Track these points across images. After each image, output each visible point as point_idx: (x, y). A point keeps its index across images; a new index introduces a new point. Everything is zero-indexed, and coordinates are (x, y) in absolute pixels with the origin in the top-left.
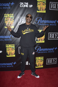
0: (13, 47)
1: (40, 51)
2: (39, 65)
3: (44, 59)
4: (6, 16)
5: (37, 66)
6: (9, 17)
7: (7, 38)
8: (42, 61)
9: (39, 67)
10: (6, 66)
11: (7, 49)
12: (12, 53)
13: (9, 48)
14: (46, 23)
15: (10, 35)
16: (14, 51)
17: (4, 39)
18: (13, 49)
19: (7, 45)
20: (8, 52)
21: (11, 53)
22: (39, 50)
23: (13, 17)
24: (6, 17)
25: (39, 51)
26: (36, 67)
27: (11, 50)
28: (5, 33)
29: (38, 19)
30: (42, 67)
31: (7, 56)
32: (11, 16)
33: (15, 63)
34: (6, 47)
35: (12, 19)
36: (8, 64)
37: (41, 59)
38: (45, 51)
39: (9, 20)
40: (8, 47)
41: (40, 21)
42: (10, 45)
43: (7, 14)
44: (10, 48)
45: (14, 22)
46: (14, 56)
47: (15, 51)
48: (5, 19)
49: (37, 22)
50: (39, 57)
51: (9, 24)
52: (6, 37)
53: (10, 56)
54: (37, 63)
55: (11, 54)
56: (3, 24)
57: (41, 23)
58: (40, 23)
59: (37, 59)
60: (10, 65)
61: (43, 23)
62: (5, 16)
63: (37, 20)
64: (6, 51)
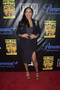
0: (14, 42)
1: (49, 49)
2: (48, 67)
3: (54, 60)
4: (5, 3)
5: (45, 68)
6: (9, 5)
7: (7, 32)
8: (51, 61)
9: (47, 69)
10: (6, 66)
11: (7, 45)
12: (13, 50)
13: (9, 44)
14: (57, 12)
15: (10, 28)
16: (15, 48)
17: (3, 32)
18: (14, 45)
19: (7, 40)
20: (8, 49)
21: (11, 50)
22: (48, 47)
23: (13, 4)
24: (5, 5)
25: (47, 49)
26: (43, 69)
27: (11, 46)
28: (4, 25)
29: (47, 6)
30: (52, 69)
31: (7, 54)
32: (12, 3)
33: (16, 63)
34: (6, 42)
35: (13, 7)
36: (8, 64)
37: (50, 59)
38: (56, 49)
39: (9, 8)
40: (8, 42)
41: (49, 9)
42: (10, 40)
43: (6, 1)
44: (11, 44)
45: (15, 10)
46: (16, 54)
47: (17, 48)
48: (4, 7)
49: (45, 10)
50: (48, 57)
51: (9, 13)
52: (5, 30)
53: (11, 54)
54: (45, 65)
55: (12, 52)
56: (1, 13)
57: (51, 12)
58: (49, 12)
59: (45, 59)
60: (11, 65)
61: (54, 11)
62: (3, 3)
63: (45, 8)
64: (6, 48)
